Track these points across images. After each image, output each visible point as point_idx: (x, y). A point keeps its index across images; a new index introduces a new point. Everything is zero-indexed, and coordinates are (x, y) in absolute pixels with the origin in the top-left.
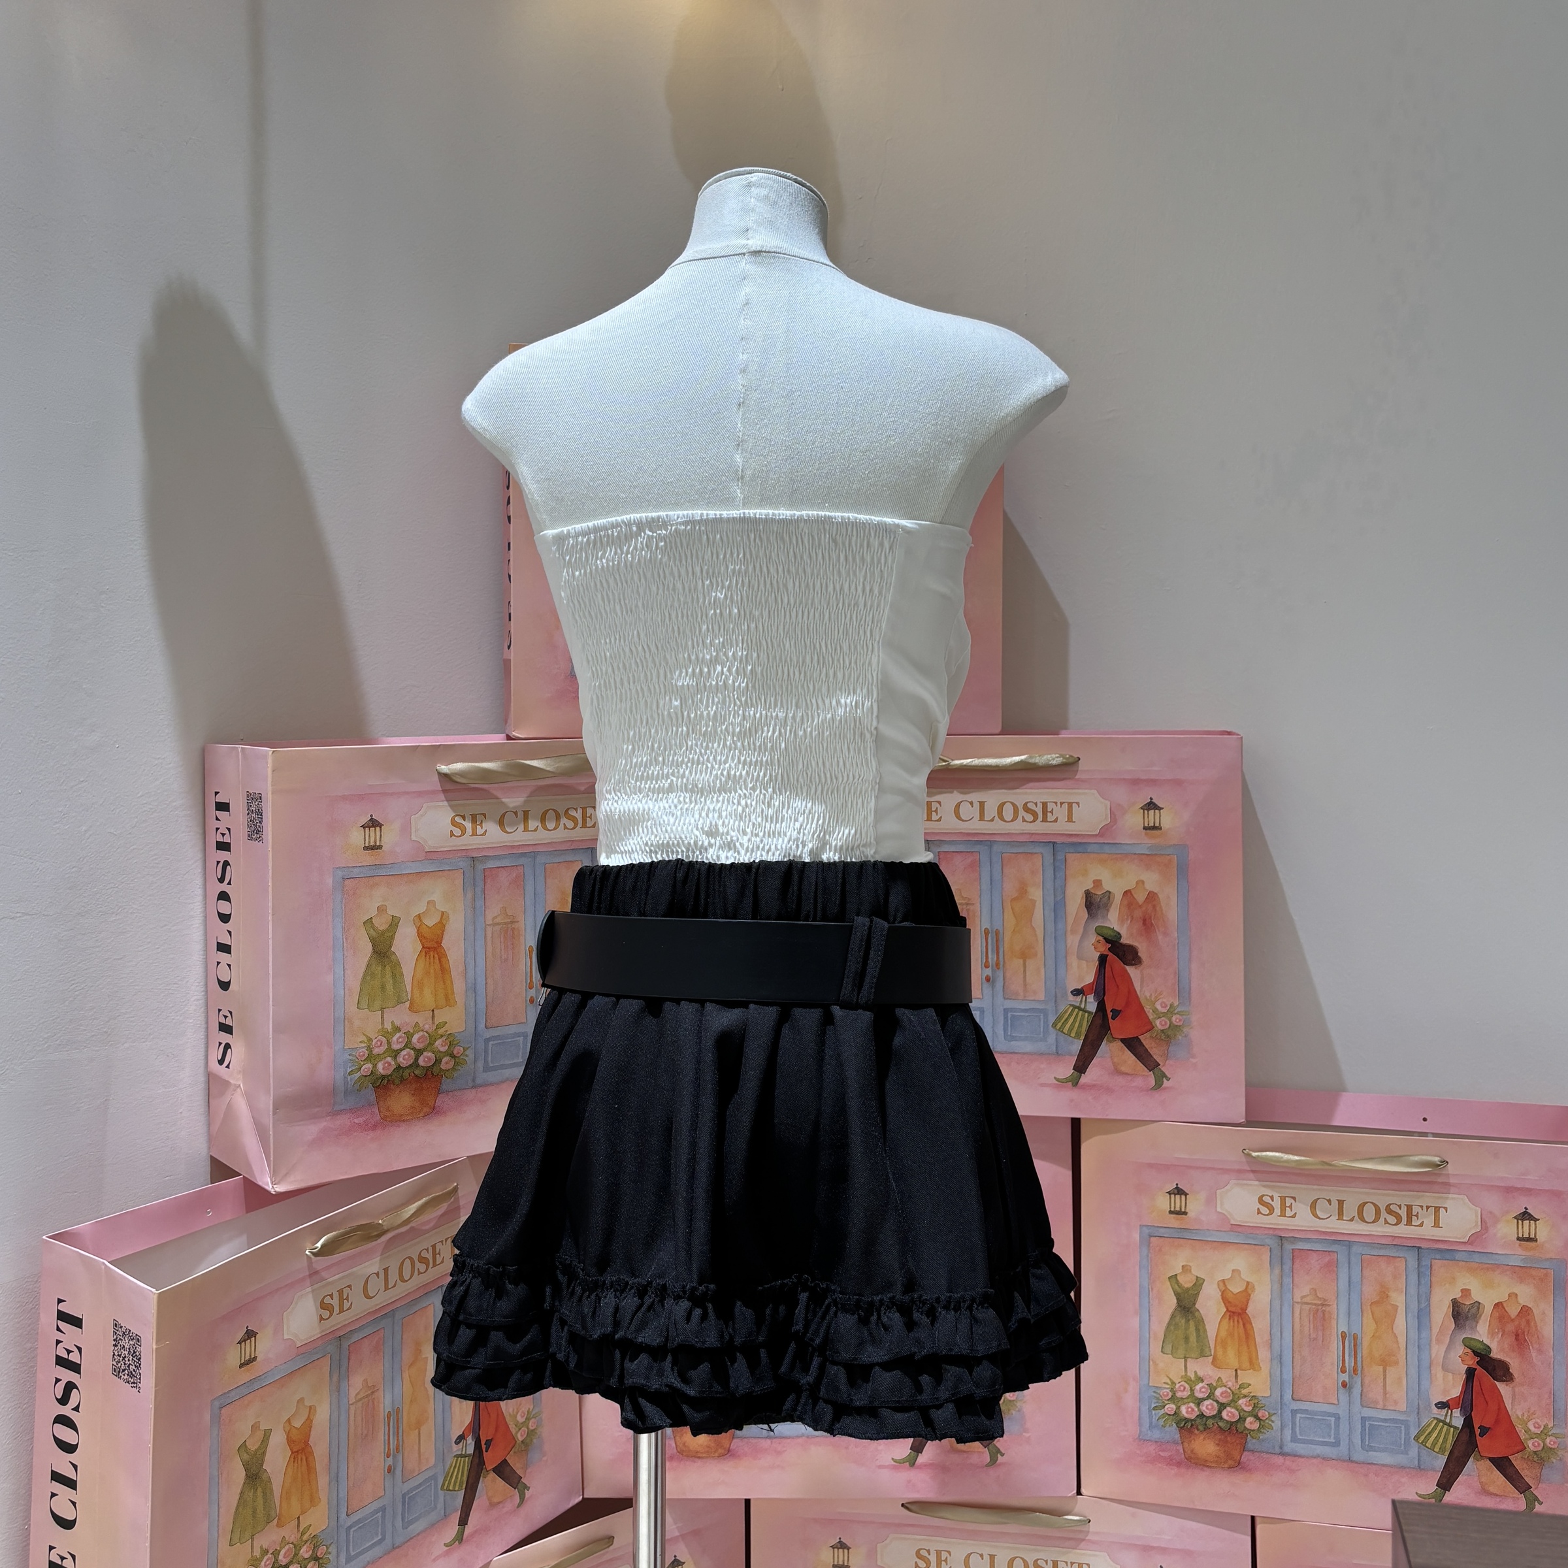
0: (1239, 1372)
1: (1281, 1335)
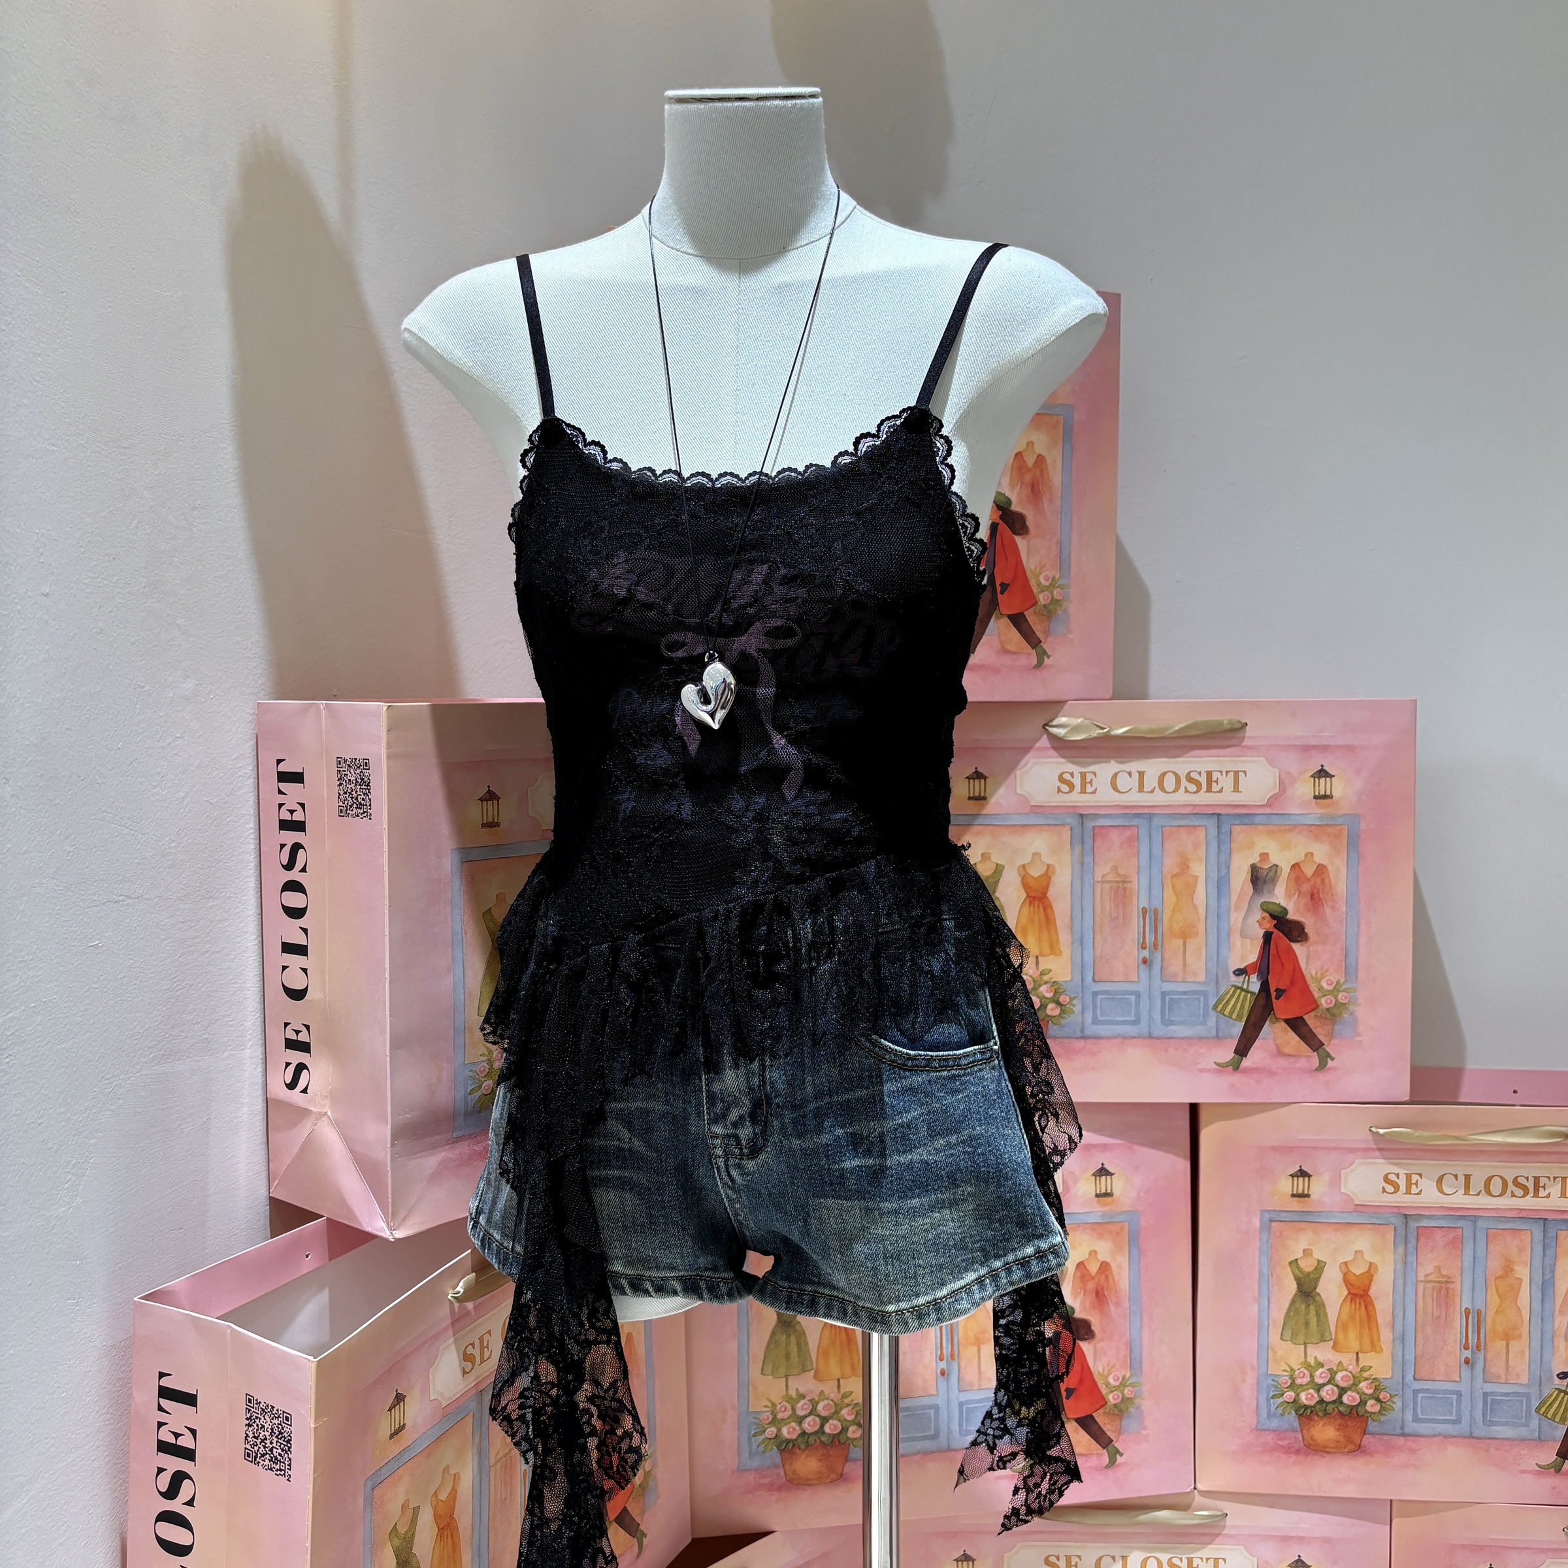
0: (1360, 1355)
1: (1404, 1315)
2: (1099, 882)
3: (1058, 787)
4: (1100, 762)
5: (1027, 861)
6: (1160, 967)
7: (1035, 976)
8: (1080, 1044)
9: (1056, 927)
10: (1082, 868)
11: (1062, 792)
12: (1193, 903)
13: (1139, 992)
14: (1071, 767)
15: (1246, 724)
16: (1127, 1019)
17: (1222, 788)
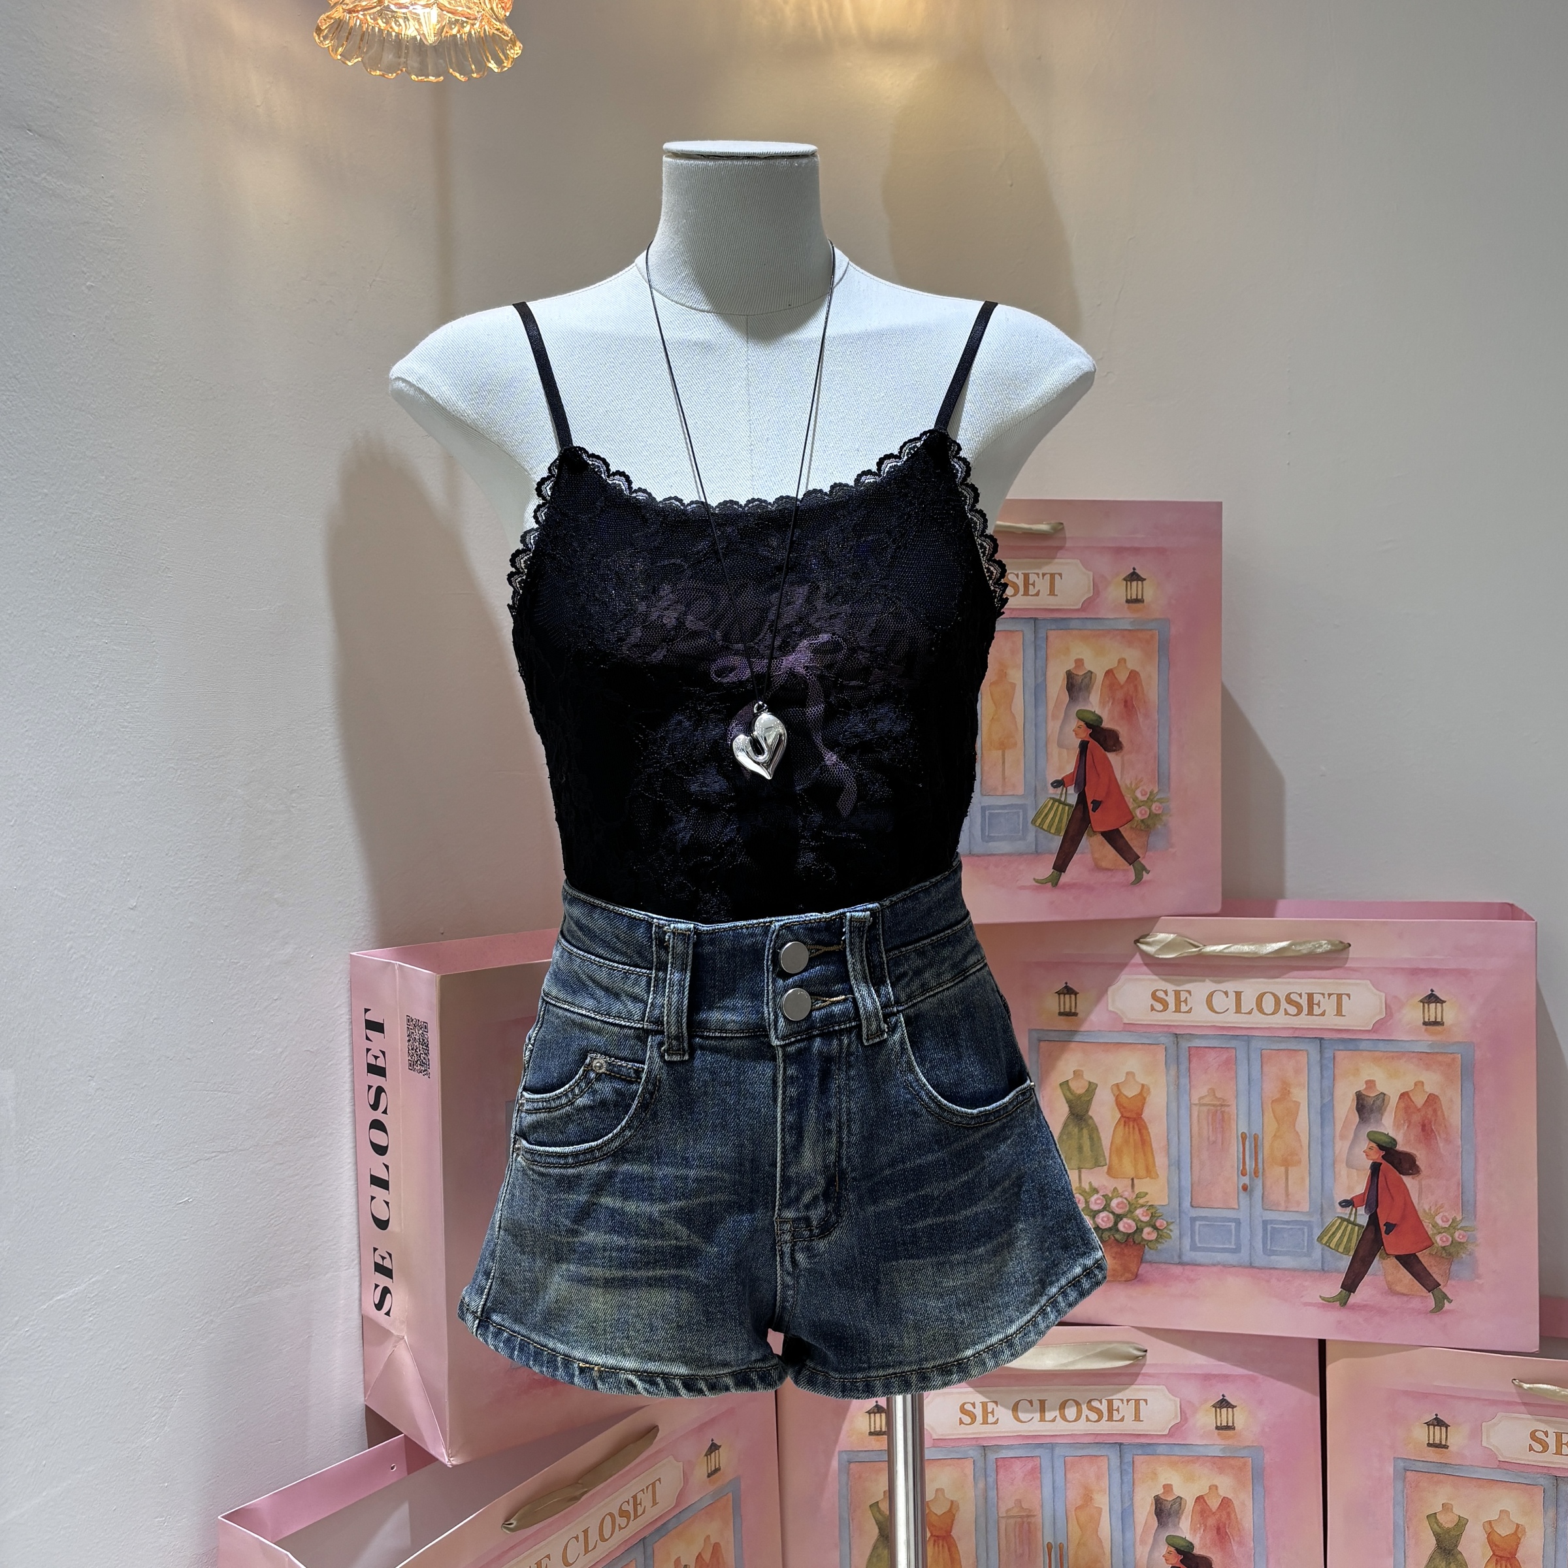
2: (1195, 1104)
3: (1152, 1005)
4: (1196, 981)
5: (1121, 1079)
6: (1261, 1194)
7: (1130, 1199)
8: (1177, 1270)
9: (1152, 1149)
10: (1178, 1090)
11: (1156, 1010)
12: (1295, 1130)
13: (1239, 1219)
14: (1164, 985)
15: (1350, 945)
16: (1227, 1246)
17: (1325, 1011)
